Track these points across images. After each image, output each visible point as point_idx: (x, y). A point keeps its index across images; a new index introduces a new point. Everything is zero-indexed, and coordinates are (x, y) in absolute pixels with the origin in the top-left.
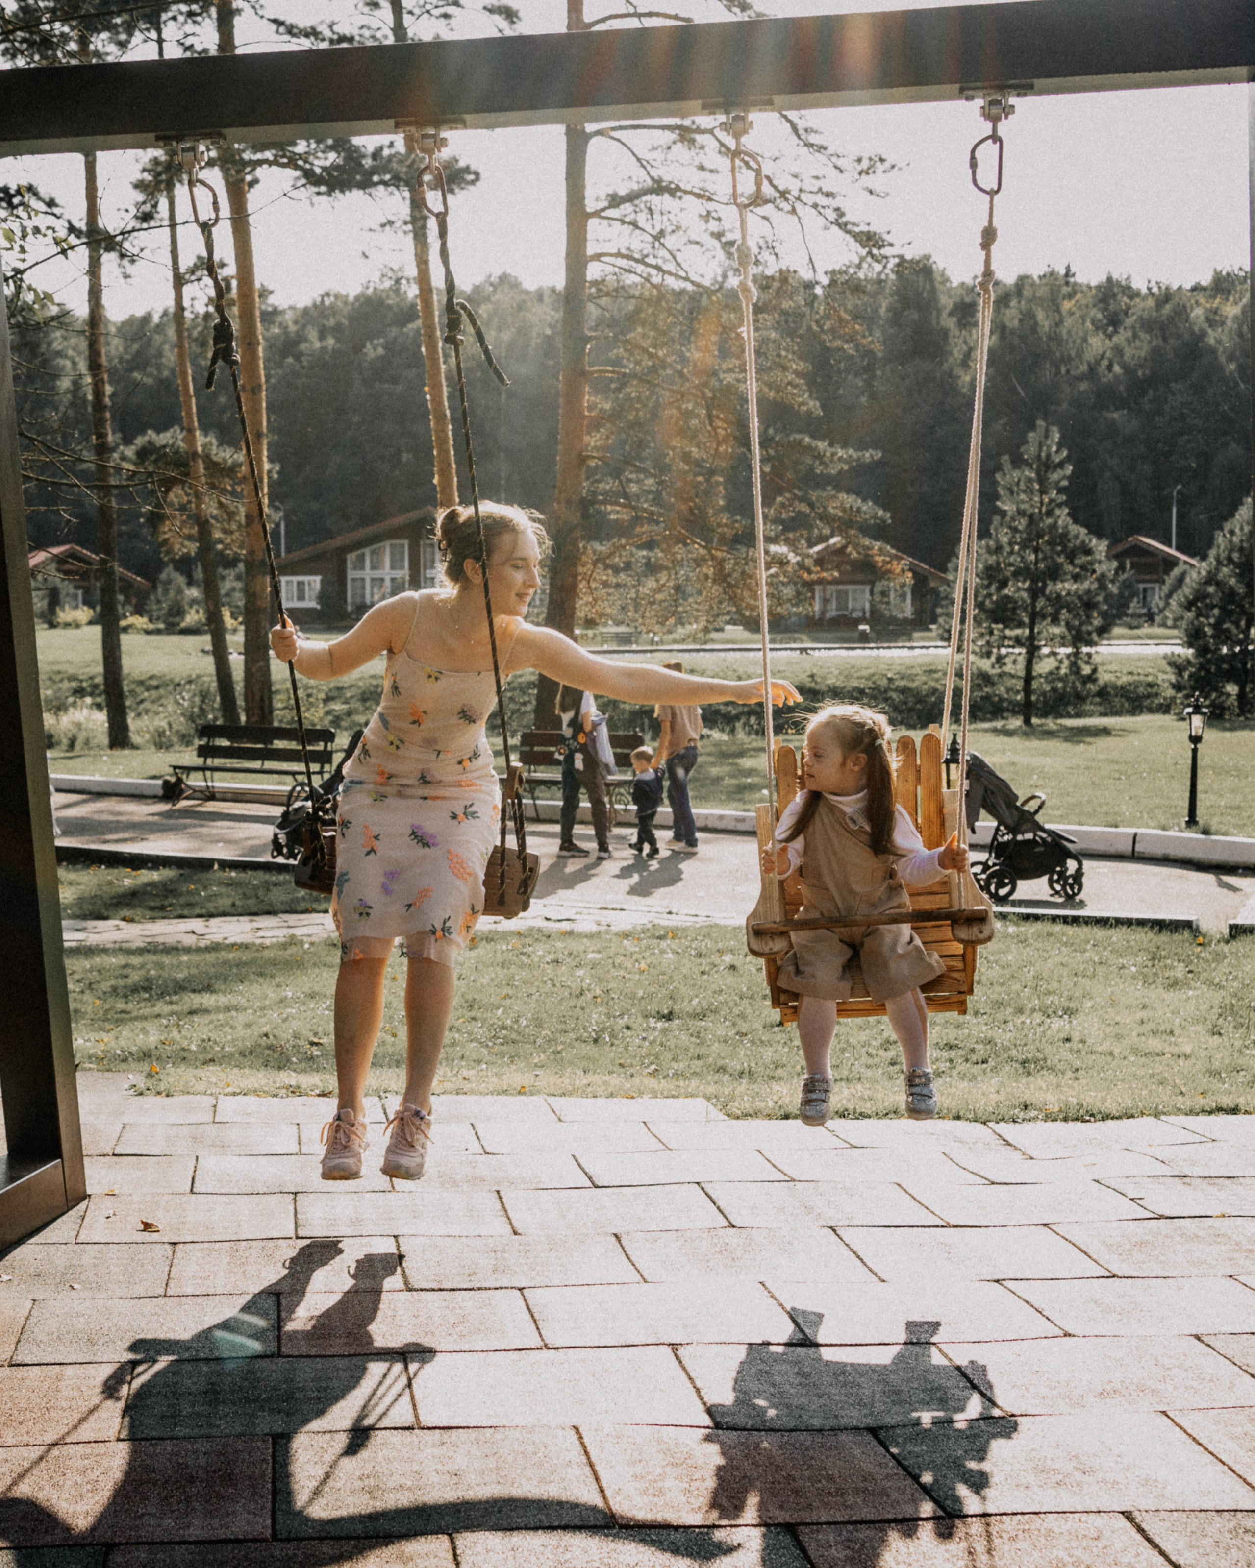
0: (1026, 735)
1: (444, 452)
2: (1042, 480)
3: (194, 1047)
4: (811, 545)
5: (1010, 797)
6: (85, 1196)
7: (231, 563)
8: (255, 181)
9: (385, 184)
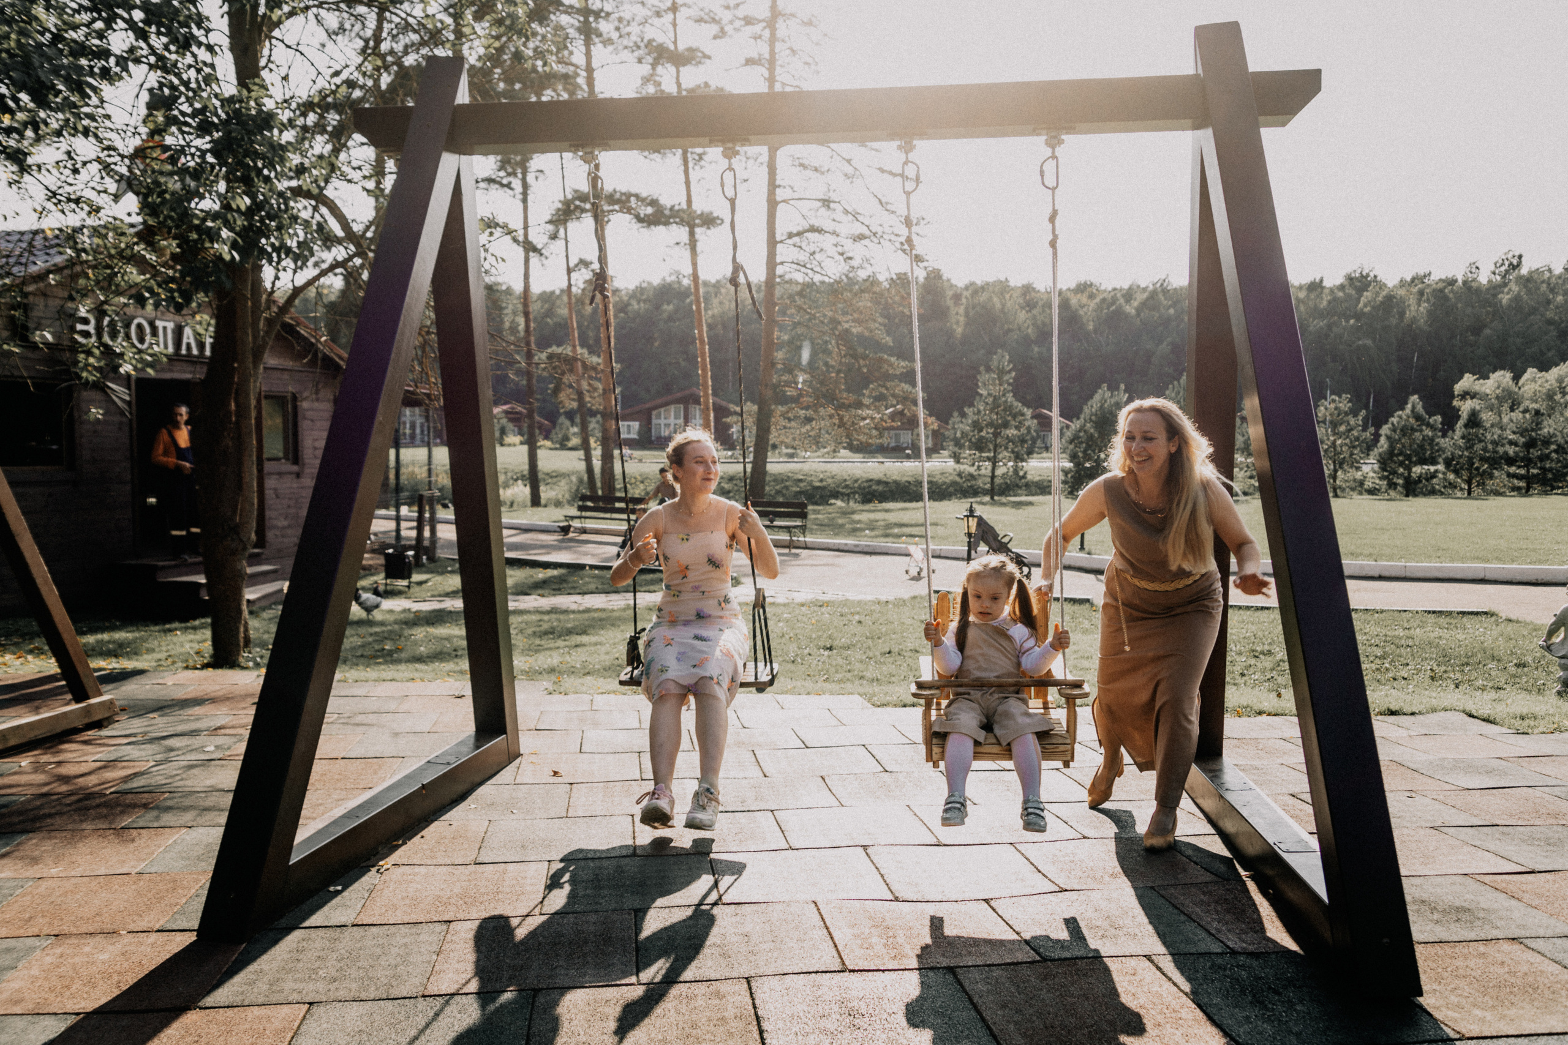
0: (992, 504)
1: (704, 360)
2: (1000, 378)
3: (578, 666)
4: (887, 409)
5: (995, 535)
6: (519, 755)
7: (593, 414)
8: (609, 221)
9: (676, 223)
